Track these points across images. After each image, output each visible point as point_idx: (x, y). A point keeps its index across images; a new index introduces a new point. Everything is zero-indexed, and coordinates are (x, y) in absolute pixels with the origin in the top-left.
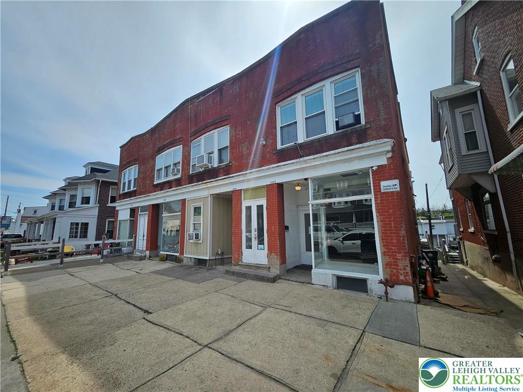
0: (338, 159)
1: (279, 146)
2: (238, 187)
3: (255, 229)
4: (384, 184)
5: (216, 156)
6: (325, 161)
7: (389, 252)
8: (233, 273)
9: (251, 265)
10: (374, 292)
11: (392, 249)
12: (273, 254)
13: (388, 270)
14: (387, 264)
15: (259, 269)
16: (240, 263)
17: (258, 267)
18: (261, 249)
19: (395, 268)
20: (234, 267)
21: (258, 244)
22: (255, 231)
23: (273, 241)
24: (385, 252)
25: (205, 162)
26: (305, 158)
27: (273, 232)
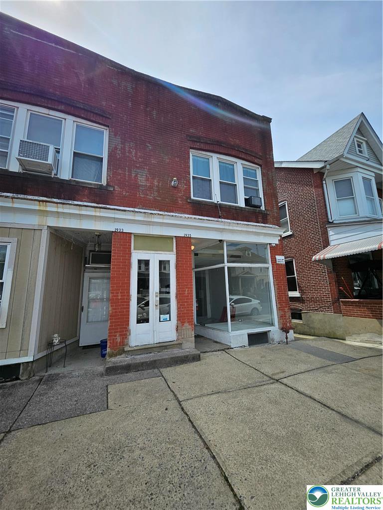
1: (192, 197)
2: (127, 228)
3: (156, 293)
4: (278, 257)
5: (67, 158)
7: (281, 307)
9: (150, 346)
10: (275, 341)
11: (282, 305)
12: (186, 324)
13: (281, 321)
14: (281, 317)
15: (167, 349)
16: (127, 349)
17: (163, 346)
18: (165, 320)
19: (285, 319)
21: (160, 314)
22: (157, 296)
23: (185, 308)
24: (279, 308)
26: (223, 220)
27: (186, 296)
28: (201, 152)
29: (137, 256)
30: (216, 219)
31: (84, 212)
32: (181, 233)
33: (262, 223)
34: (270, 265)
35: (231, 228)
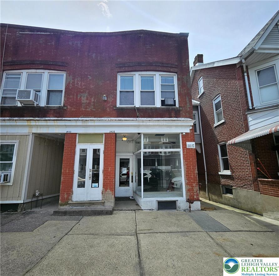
0: (165, 124)
1: (118, 105)
2: (73, 131)
3: (90, 170)
4: (188, 143)
5: (44, 95)
6: (157, 124)
7: (189, 183)
8: (65, 213)
9: (83, 202)
10: (181, 208)
11: (191, 181)
12: (108, 190)
13: (189, 193)
14: (188, 190)
15: (94, 205)
16: (70, 202)
17: (91, 203)
18: (95, 187)
19: (192, 192)
20: (62, 207)
21: (92, 183)
22: (90, 172)
23: (108, 180)
24: (187, 183)
25: (32, 98)
26: (140, 119)
27: (109, 172)
28: (126, 73)
29: (79, 147)
30: (135, 119)
31: (49, 123)
32: (108, 131)
33: (174, 117)
34: (181, 150)
35: (144, 124)
